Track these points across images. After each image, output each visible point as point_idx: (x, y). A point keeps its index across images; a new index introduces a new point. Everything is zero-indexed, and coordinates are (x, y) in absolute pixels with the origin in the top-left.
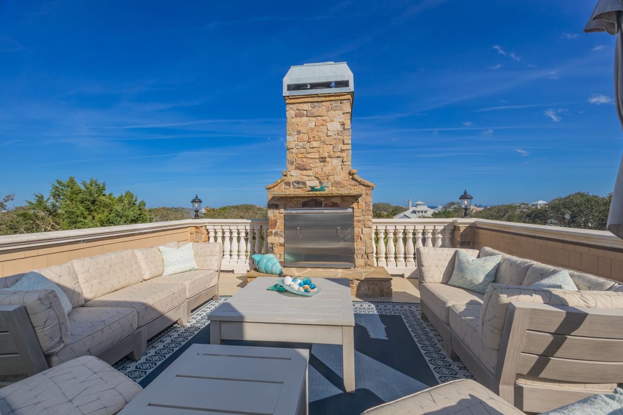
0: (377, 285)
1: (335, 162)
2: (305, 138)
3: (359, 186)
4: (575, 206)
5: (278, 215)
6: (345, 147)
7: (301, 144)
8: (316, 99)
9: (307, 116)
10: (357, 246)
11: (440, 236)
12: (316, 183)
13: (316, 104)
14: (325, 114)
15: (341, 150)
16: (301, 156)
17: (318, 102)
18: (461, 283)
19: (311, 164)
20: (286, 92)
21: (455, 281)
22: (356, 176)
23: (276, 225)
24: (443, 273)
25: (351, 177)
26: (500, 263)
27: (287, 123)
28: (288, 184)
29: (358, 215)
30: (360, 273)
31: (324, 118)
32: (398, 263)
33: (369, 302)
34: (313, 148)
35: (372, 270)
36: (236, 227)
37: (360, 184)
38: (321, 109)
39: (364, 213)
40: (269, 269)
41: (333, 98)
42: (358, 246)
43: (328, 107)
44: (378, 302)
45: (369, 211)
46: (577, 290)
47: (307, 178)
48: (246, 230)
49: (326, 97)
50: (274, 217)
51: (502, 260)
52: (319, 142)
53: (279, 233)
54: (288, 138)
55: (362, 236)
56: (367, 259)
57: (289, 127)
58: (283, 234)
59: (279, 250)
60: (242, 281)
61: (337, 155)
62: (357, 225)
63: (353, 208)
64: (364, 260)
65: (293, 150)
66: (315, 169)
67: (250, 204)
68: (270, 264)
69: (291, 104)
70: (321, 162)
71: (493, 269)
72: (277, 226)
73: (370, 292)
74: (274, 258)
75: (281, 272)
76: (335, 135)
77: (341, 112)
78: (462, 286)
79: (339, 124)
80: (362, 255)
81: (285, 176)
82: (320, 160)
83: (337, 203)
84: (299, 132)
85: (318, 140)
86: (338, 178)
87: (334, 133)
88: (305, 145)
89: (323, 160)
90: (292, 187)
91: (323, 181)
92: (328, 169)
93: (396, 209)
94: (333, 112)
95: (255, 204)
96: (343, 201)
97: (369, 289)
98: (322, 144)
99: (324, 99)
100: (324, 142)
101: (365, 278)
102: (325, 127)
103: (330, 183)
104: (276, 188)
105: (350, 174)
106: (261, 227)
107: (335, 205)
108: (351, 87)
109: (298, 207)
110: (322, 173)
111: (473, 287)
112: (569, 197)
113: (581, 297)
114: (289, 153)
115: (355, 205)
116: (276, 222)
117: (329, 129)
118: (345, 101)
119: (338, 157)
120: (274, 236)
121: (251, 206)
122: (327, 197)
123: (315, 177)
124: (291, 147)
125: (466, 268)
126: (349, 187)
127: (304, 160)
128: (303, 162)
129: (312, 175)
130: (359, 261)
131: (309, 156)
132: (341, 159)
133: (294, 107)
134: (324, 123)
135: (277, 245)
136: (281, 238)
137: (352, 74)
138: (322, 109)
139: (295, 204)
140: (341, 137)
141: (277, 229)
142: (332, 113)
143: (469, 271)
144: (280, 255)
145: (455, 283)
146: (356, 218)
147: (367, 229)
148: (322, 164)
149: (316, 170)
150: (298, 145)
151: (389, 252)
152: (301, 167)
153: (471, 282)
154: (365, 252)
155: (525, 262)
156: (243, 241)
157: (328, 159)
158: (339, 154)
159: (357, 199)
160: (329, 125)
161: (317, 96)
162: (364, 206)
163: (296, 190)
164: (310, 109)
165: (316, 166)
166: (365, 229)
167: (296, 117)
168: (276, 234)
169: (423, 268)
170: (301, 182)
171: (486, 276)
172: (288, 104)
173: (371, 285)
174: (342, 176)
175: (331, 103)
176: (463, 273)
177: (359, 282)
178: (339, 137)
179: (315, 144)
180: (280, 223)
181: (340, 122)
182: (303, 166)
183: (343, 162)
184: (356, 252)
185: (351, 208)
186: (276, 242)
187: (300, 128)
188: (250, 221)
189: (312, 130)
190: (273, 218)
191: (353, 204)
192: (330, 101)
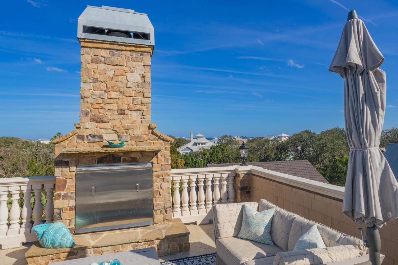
0: (177, 241)
1: (135, 115)
2: (102, 87)
3: (158, 140)
4: (304, 141)
5: (68, 173)
6: (145, 100)
7: (98, 93)
8: (115, 47)
9: (105, 64)
10: (156, 202)
11: (225, 182)
12: (113, 137)
13: (115, 52)
14: (125, 64)
15: (142, 103)
16: (97, 106)
17: (117, 50)
18: (247, 236)
19: (109, 116)
20: (80, 34)
21: (244, 234)
22: (156, 131)
23: (66, 185)
24: (234, 227)
25: (151, 131)
26: (274, 215)
27: (82, 69)
28: (81, 137)
29: (158, 169)
30: (160, 230)
31: (124, 68)
32: (192, 211)
33: (170, 261)
34: (111, 99)
35: (171, 225)
36: (6, 189)
37: (160, 138)
38: (120, 58)
39: (163, 167)
40: (58, 243)
41: (133, 49)
42: (158, 202)
43: (129, 57)
44: (178, 260)
45: (167, 165)
46: (325, 247)
47: (104, 131)
48: (21, 191)
49: (126, 46)
50: (63, 176)
51: (274, 213)
52: (118, 93)
53: (69, 195)
54: (83, 85)
55: (161, 191)
56: (165, 214)
57: (83, 73)
58: (74, 196)
59: (69, 215)
60: (16, 260)
61: (137, 108)
62: (156, 180)
63: (152, 163)
64: (162, 215)
65: (88, 100)
66: (112, 121)
67: (11, 136)
68: (59, 236)
69: (87, 47)
70: (120, 114)
71: (269, 221)
72: (67, 187)
73: (170, 249)
74: (63, 227)
75: (74, 243)
76: (135, 87)
77: (141, 64)
78: (249, 238)
79: (139, 76)
80: (161, 211)
81: (78, 128)
82: (119, 112)
83: (136, 158)
84: (96, 80)
85: (117, 90)
86: (138, 132)
87: (134, 85)
88: (103, 95)
89: (122, 112)
90: (86, 141)
91: (122, 135)
92: (127, 122)
93: (179, 141)
94: (134, 63)
95: (18, 137)
96: (142, 156)
97: (169, 247)
98: (121, 95)
99: (124, 48)
100: (123, 94)
101: (166, 237)
102: (125, 78)
103: (129, 137)
104: (67, 142)
105: (150, 127)
106: (43, 185)
107: (134, 161)
108: (152, 41)
109: (93, 164)
110: (120, 126)
111: (256, 239)
112: (300, 133)
113: (328, 255)
114: (84, 102)
115: (154, 160)
116: (66, 182)
117: (128, 80)
118: (146, 54)
119: (138, 110)
120: (63, 199)
121: (13, 139)
122: (126, 153)
123: (113, 130)
124: (86, 96)
125: (251, 222)
126: (149, 141)
127: (101, 111)
128: (100, 113)
129: (109, 127)
130: (158, 217)
131: (106, 107)
132: (141, 112)
133: (91, 51)
134: (123, 73)
135: (66, 209)
136: (71, 201)
137: (153, 28)
138: (122, 58)
139: (90, 161)
140: (141, 90)
141: (66, 191)
142: (132, 64)
143: (254, 225)
144: (70, 221)
145: (243, 236)
146: (155, 173)
147: (166, 183)
148: (121, 116)
149: (114, 123)
150: (94, 95)
151: (184, 202)
152: (97, 119)
153: (255, 235)
154: (164, 207)
155: (290, 216)
156: (16, 205)
157: (127, 112)
158: (139, 107)
159: (156, 154)
160: (130, 76)
161: (117, 43)
162: (163, 160)
163: (92, 144)
164: (109, 56)
165: (114, 118)
166: (163, 184)
167: (92, 62)
168: (65, 197)
169: (219, 225)
170: (98, 136)
171: (265, 228)
172: (82, 47)
173: (171, 242)
174: (141, 130)
175: (131, 53)
176: (249, 227)
177: (159, 241)
178: (139, 89)
179: (114, 95)
180: (71, 183)
181: (140, 74)
182: (100, 118)
183: (142, 115)
184: (155, 208)
185: (150, 162)
186: (65, 206)
187: (97, 76)
188: (27, 180)
189: (111, 79)
190: (62, 178)
191: (152, 158)
192: (130, 51)
